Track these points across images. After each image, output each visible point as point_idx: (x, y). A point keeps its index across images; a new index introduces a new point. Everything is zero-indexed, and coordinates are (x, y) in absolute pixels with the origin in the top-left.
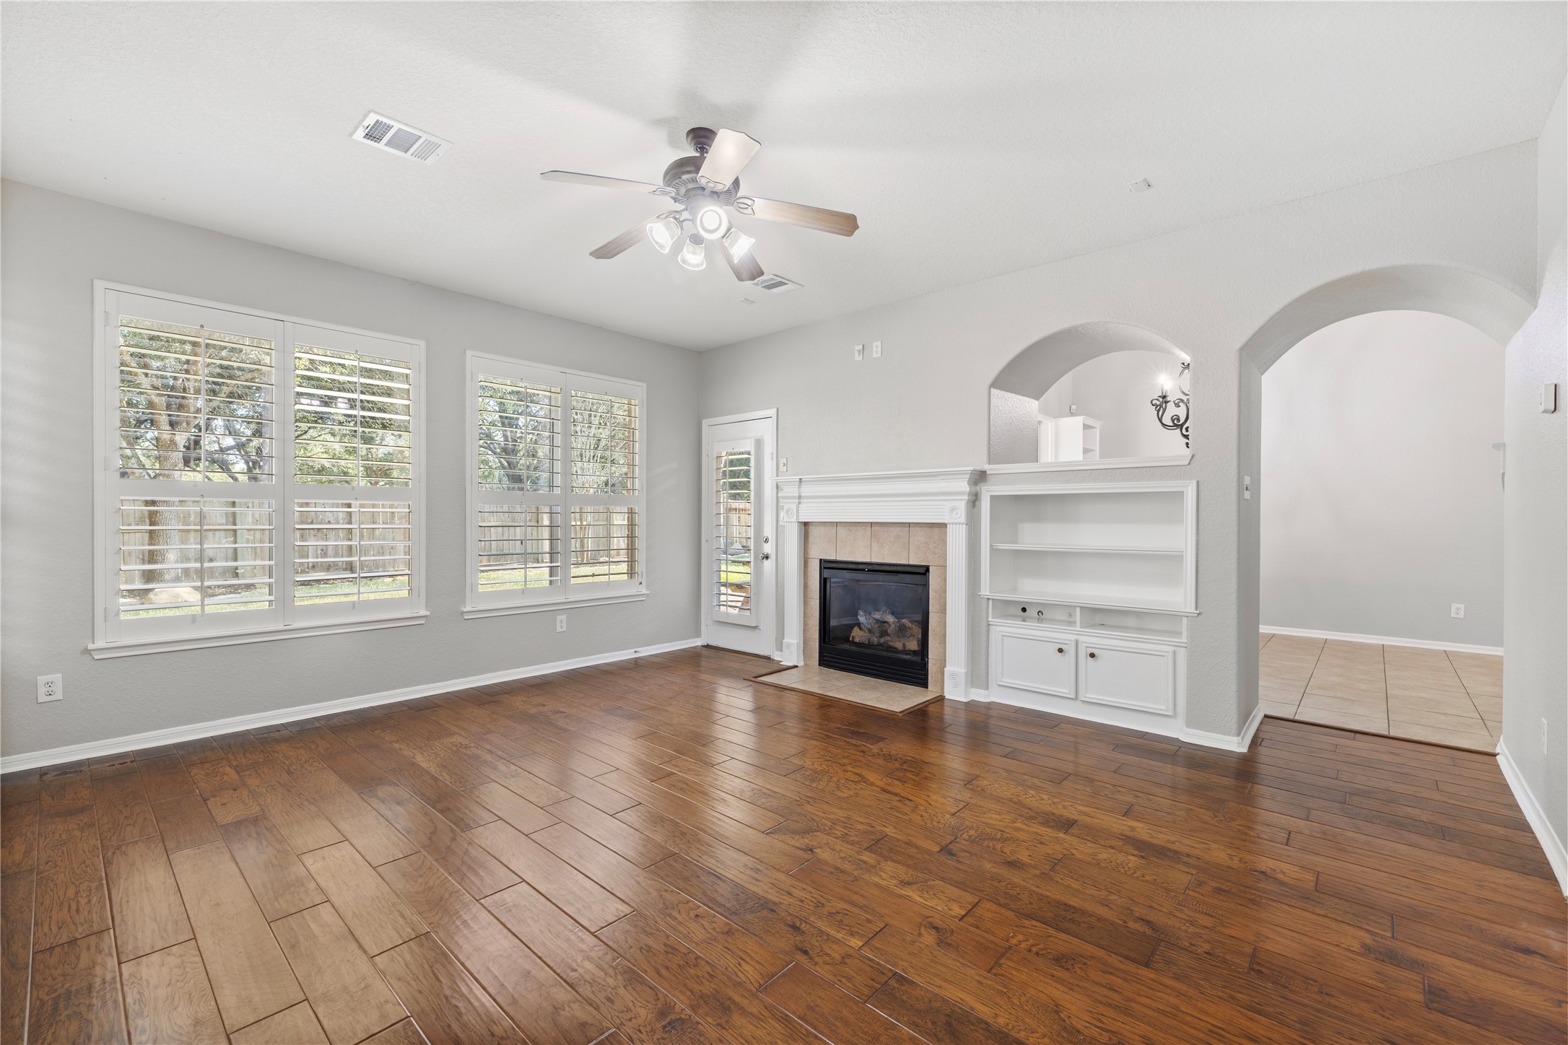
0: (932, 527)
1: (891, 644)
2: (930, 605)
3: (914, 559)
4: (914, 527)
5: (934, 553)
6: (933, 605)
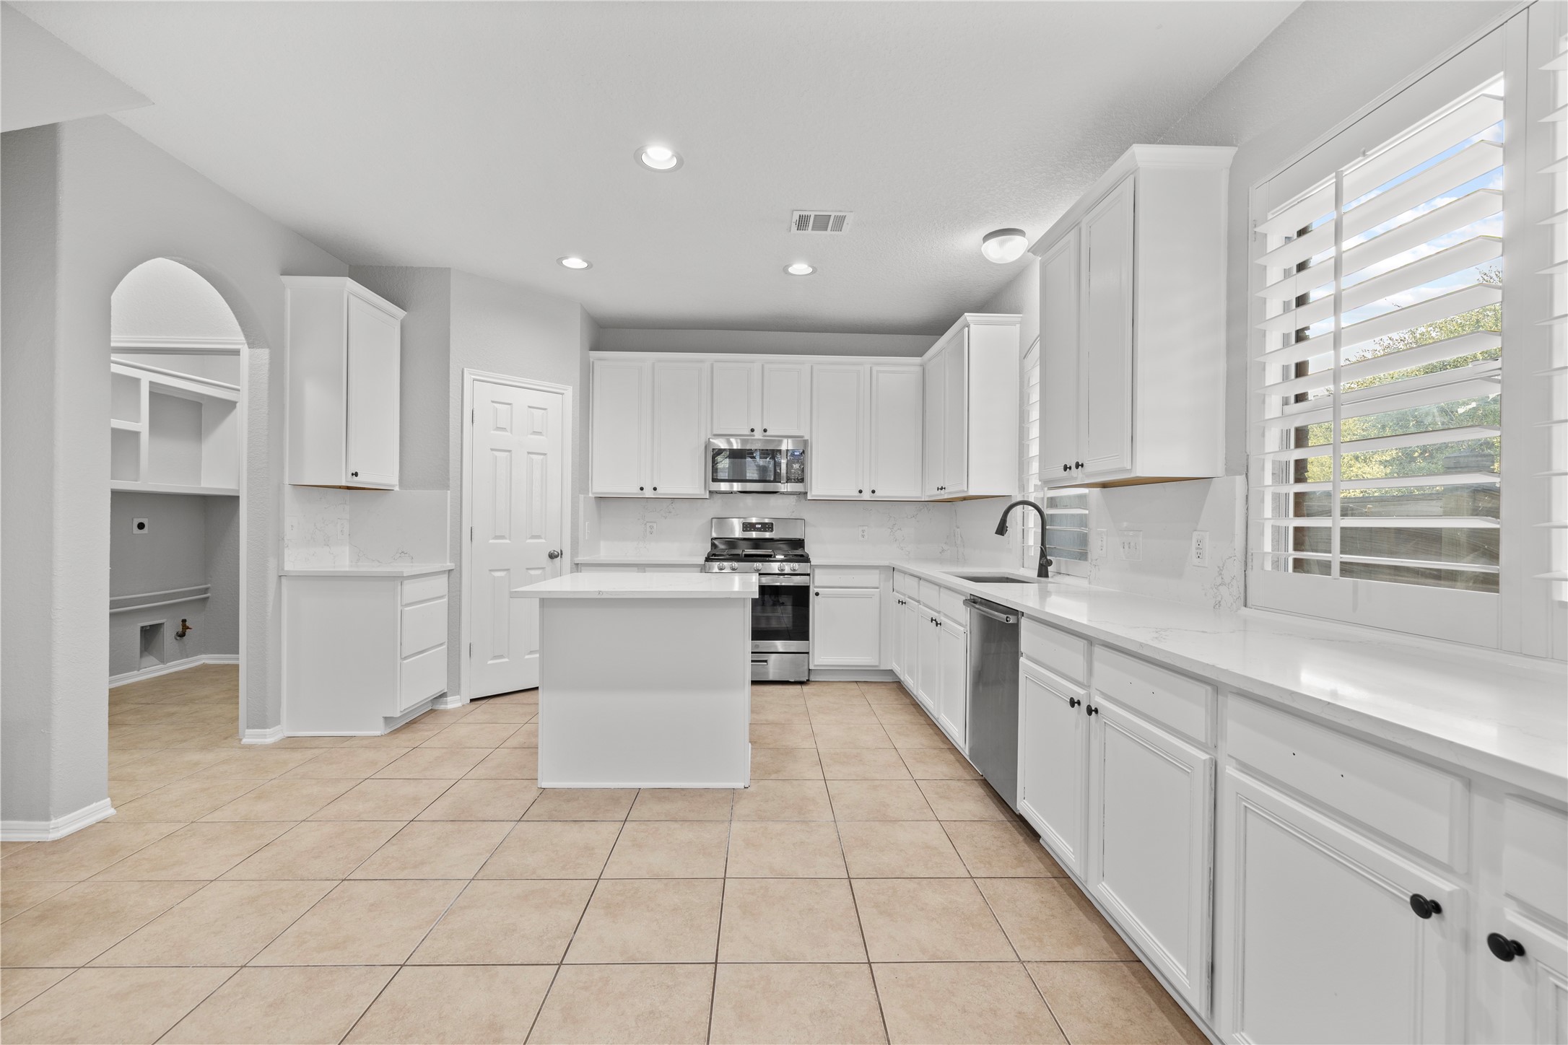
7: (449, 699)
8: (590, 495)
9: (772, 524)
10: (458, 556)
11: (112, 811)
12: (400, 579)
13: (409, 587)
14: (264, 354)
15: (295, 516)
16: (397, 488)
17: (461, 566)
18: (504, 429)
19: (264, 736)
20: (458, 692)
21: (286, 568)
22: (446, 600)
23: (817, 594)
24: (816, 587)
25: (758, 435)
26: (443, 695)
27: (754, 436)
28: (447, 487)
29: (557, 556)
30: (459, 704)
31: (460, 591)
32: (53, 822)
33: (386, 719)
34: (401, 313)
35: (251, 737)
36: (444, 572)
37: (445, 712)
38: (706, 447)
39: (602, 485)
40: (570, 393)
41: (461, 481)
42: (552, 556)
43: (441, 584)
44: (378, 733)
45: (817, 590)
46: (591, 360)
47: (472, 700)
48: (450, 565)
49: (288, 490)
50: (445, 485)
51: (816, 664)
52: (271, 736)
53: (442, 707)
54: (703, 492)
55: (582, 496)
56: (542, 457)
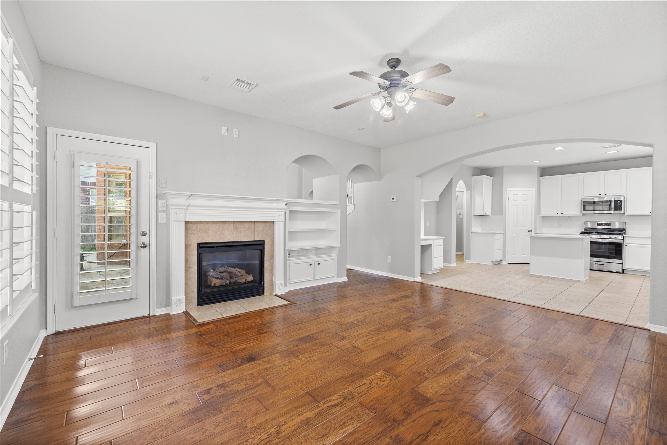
0: (265, 223)
1: (239, 281)
2: (265, 258)
3: (256, 238)
4: (257, 223)
5: (267, 234)
6: (266, 257)
7: (503, 262)
8: (540, 215)
9: (610, 224)
10: (505, 230)
11: (456, 265)
12: (495, 234)
13: (497, 235)
14: (469, 192)
15: (474, 222)
16: (491, 215)
17: (506, 232)
18: (516, 201)
19: (469, 262)
20: (505, 260)
21: (473, 231)
22: (502, 240)
23: (626, 246)
24: (626, 243)
25: (603, 195)
26: (501, 261)
27: (601, 196)
28: (503, 215)
29: (530, 231)
30: (505, 263)
31: (506, 238)
32: (452, 264)
33: (492, 262)
34: (492, 178)
35: (467, 261)
36: (502, 233)
37: (502, 264)
38: (581, 201)
39: (544, 213)
40: (534, 190)
41: (506, 213)
42: (529, 231)
43: (501, 236)
44: (490, 264)
45: (626, 244)
46: (540, 179)
47: (508, 263)
48: (503, 232)
49: (473, 216)
50: (502, 214)
51: (626, 267)
52: (470, 262)
53: (501, 263)
54: (580, 214)
55: (538, 216)
56: (526, 207)
